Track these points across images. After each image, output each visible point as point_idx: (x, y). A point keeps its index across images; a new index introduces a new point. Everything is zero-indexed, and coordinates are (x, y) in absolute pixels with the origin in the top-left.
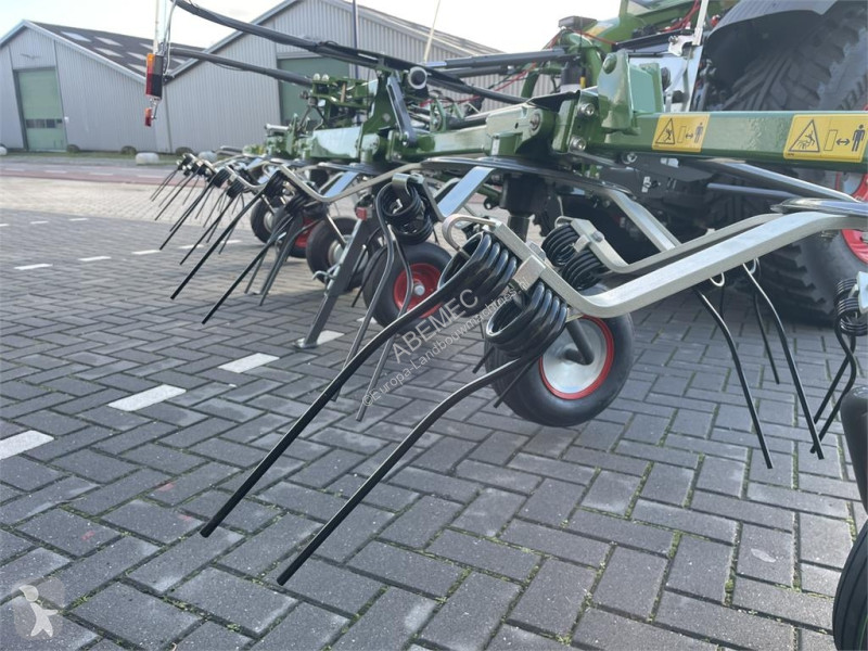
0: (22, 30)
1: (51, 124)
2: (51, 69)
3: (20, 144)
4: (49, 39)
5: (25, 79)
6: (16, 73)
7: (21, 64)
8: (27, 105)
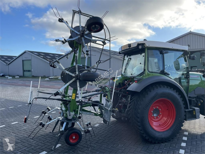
0: (25, 52)
1: (29, 71)
2: (30, 60)
3: (22, 75)
4: (30, 54)
5: (25, 62)
6: (23, 61)
7: (24, 59)
8: (24, 67)
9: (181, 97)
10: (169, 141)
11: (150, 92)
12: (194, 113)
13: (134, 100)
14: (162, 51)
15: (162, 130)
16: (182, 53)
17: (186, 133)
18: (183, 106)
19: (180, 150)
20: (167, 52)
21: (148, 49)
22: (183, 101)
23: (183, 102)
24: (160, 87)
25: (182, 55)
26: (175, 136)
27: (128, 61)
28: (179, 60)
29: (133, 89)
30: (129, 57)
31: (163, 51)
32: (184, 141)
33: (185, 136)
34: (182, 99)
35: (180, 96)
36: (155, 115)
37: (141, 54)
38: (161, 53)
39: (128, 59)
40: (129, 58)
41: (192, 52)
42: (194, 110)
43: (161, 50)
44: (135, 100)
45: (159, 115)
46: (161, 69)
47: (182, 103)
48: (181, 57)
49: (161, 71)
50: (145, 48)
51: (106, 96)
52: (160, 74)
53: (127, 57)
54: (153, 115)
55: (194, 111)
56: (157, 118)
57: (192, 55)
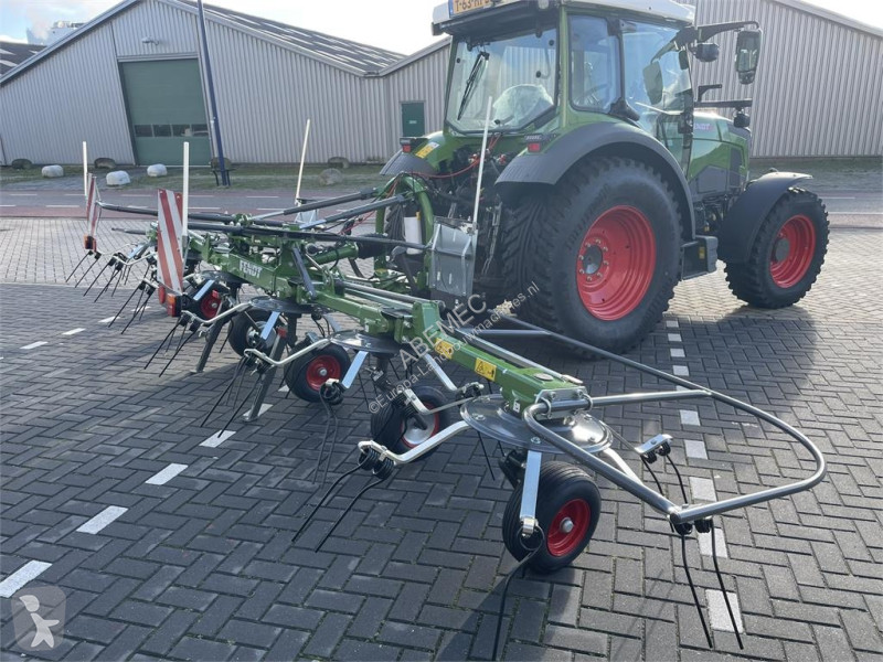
9: (674, 200)
10: (634, 347)
11: (587, 182)
12: (702, 255)
13: (527, 218)
14: (618, 21)
15: (617, 312)
16: (674, 32)
17: (674, 324)
18: (677, 230)
19: (675, 367)
20: (633, 27)
21: (569, 14)
22: (678, 211)
23: (680, 216)
24: (617, 165)
25: (672, 41)
26: (651, 332)
27: (478, 65)
28: (661, 61)
29: (528, 176)
30: (482, 49)
31: (621, 22)
32: (676, 345)
33: (673, 331)
34: (676, 204)
35: (672, 194)
36: (590, 270)
37: (539, 36)
38: (614, 31)
39: (479, 57)
40: (482, 53)
41: (710, 31)
42: (703, 243)
43: (614, 20)
44: (529, 221)
45: (601, 267)
46: (613, 98)
47: (675, 218)
48: (670, 50)
49: (613, 105)
50: (561, 6)
51: (418, 214)
52: (609, 114)
53: (470, 49)
54: (585, 269)
55: (702, 249)
56: (595, 277)
57: (709, 43)
